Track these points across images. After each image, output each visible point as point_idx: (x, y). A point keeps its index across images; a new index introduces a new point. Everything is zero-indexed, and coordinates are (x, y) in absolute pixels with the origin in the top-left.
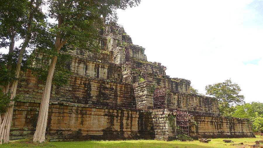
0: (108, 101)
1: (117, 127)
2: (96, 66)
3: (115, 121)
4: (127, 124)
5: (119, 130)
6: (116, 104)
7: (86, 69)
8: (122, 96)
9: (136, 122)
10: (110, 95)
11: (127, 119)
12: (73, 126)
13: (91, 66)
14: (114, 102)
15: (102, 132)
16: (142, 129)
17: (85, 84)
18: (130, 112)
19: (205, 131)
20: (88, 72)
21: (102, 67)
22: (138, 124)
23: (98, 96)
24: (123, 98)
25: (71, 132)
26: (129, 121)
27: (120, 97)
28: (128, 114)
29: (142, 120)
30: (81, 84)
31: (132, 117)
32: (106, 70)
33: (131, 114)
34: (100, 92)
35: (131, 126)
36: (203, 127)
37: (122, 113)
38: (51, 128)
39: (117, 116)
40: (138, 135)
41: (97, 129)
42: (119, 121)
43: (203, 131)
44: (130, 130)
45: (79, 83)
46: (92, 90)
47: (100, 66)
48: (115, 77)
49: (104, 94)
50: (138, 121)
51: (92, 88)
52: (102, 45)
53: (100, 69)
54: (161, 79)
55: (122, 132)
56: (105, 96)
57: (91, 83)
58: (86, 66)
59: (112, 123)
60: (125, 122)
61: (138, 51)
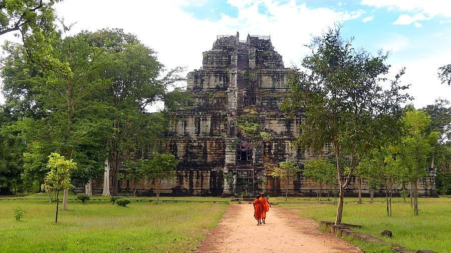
0: (196, 160)
1: (186, 185)
2: (196, 120)
3: (184, 180)
4: (197, 183)
5: (188, 188)
6: (206, 162)
7: (185, 126)
8: (212, 153)
9: (207, 181)
10: (198, 154)
11: (198, 178)
12: (146, 186)
13: (191, 121)
14: (202, 160)
15: (172, 190)
16: (215, 186)
17: (171, 146)
18: (200, 171)
19: (312, 188)
20: (187, 128)
21: (203, 120)
22: (210, 182)
23: (185, 156)
24: (214, 155)
25: (144, 191)
26: (200, 180)
27: (210, 154)
28: (198, 173)
29: (215, 178)
30: (167, 146)
31: (202, 176)
32: (209, 123)
33: (202, 174)
34: (187, 151)
35: (202, 185)
36: (310, 184)
37: (191, 173)
38: (130, 187)
39: (186, 176)
40: (210, 192)
41: (166, 188)
42: (188, 180)
43: (310, 189)
44: (200, 188)
45: (165, 146)
46: (179, 150)
47: (201, 119)
48: (221, 128)
49: (191, 153)
50: (211, 180)
51: (179, 148)
52: (224, 82)
53: (201, 122)
54: (294, 120)
55: (192, 190)
56: (193, 155)
57: (177, 144)
58: (185, 122)
59: (181, 182)
60: (194, 181)
61: (282, 76)
